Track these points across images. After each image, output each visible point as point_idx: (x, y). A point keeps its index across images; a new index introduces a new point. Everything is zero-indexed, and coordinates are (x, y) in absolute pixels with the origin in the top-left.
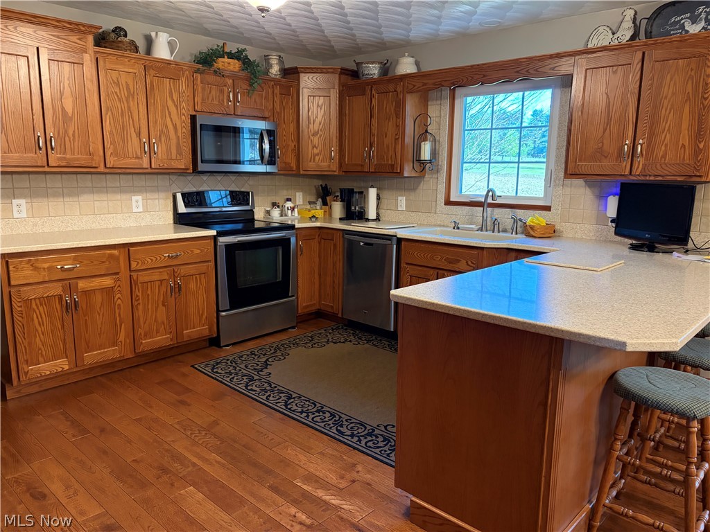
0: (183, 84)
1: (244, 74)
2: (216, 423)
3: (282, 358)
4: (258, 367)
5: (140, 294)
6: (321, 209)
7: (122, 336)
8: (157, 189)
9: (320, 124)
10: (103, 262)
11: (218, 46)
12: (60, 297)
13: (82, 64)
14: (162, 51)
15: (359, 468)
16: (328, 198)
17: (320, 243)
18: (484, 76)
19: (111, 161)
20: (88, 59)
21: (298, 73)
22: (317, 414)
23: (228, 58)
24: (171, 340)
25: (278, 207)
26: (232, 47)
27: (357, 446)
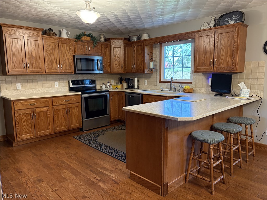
0: (71, 45)
1: (91, 41)
2: (77, 153)
3: (103, 134)
4: (94, 137)
5: (56, 113)
6: (120, 85)
7: (50, 127)
8: (63, 79)
9: (118, 57)
10: (44, 103)
11: (83, 33)
12: (30, 114)
13: (38, 41)
14: (64, 35)
15: (119, 165)
16: (122, 81)
17: (118, 96)
18: (168, 40)
19: (47, 71)
20: (40, 39)
21: (110, 40)
22: (110, 150)
23: (86, 36)
24: (66, 128)
25: (105, 85)
26: (87, 33)
27: (120, 159)
